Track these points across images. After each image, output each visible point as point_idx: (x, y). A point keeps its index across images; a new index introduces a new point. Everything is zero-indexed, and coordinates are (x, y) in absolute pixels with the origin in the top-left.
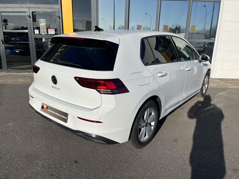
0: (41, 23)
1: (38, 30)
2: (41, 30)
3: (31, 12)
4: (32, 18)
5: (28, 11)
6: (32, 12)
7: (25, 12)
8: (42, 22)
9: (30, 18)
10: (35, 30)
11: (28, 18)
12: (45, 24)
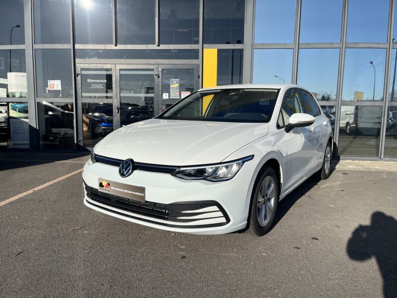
0: (173, 84)
1: (167, 94)
2: (171, 93)
3: (160, 70)
4: (161, 77)
5: (157, 68)
6: (162, 69)
7: (152, 70)
8: (175, 82)
9: (159, 77)
10: (164, 94)
11: (156, 77)
12: (177, 85)
